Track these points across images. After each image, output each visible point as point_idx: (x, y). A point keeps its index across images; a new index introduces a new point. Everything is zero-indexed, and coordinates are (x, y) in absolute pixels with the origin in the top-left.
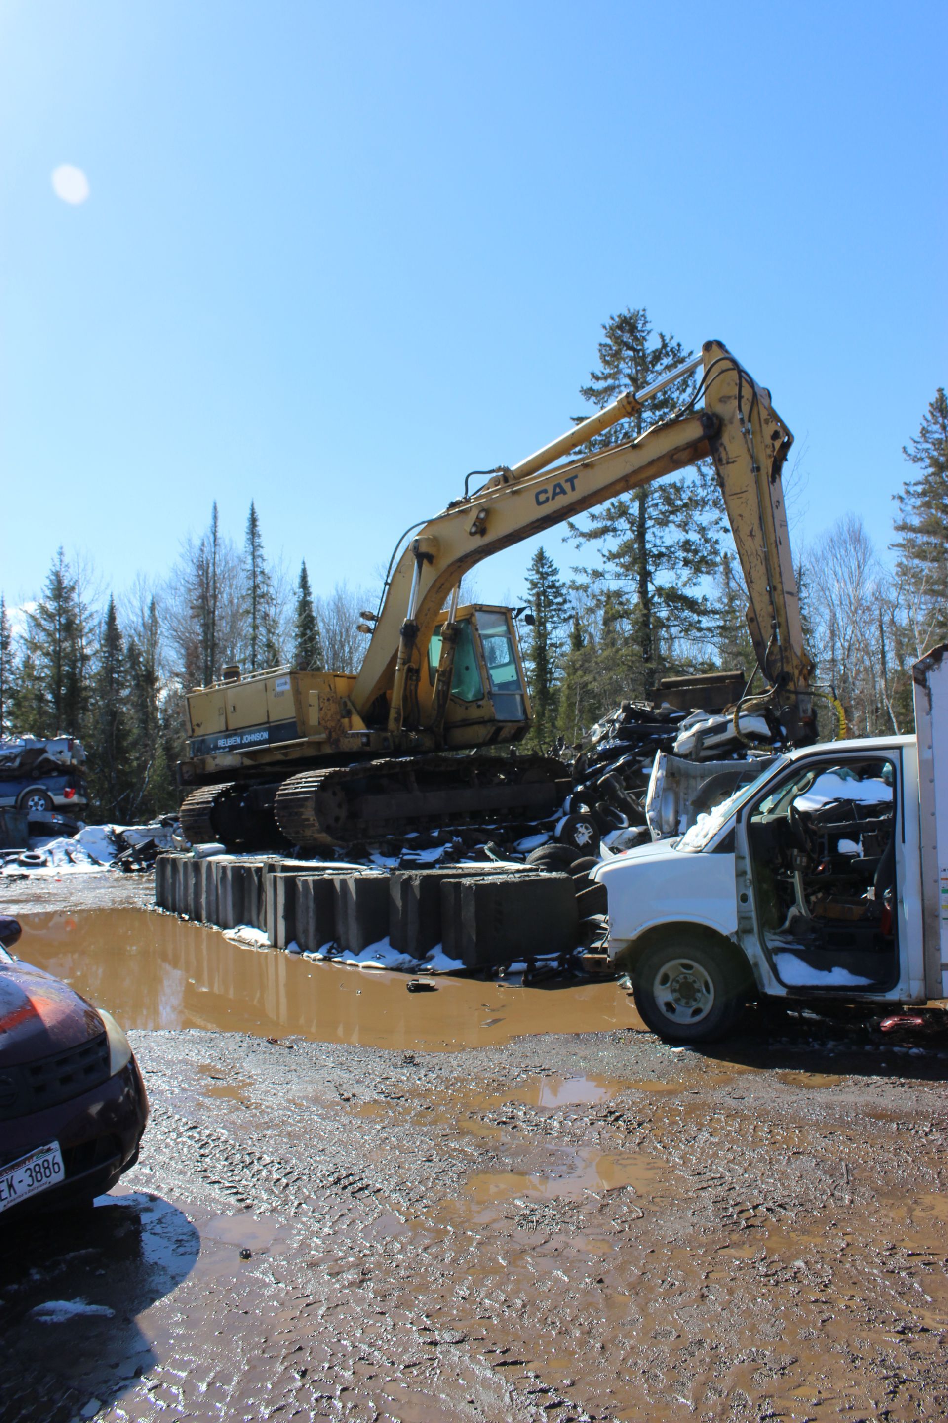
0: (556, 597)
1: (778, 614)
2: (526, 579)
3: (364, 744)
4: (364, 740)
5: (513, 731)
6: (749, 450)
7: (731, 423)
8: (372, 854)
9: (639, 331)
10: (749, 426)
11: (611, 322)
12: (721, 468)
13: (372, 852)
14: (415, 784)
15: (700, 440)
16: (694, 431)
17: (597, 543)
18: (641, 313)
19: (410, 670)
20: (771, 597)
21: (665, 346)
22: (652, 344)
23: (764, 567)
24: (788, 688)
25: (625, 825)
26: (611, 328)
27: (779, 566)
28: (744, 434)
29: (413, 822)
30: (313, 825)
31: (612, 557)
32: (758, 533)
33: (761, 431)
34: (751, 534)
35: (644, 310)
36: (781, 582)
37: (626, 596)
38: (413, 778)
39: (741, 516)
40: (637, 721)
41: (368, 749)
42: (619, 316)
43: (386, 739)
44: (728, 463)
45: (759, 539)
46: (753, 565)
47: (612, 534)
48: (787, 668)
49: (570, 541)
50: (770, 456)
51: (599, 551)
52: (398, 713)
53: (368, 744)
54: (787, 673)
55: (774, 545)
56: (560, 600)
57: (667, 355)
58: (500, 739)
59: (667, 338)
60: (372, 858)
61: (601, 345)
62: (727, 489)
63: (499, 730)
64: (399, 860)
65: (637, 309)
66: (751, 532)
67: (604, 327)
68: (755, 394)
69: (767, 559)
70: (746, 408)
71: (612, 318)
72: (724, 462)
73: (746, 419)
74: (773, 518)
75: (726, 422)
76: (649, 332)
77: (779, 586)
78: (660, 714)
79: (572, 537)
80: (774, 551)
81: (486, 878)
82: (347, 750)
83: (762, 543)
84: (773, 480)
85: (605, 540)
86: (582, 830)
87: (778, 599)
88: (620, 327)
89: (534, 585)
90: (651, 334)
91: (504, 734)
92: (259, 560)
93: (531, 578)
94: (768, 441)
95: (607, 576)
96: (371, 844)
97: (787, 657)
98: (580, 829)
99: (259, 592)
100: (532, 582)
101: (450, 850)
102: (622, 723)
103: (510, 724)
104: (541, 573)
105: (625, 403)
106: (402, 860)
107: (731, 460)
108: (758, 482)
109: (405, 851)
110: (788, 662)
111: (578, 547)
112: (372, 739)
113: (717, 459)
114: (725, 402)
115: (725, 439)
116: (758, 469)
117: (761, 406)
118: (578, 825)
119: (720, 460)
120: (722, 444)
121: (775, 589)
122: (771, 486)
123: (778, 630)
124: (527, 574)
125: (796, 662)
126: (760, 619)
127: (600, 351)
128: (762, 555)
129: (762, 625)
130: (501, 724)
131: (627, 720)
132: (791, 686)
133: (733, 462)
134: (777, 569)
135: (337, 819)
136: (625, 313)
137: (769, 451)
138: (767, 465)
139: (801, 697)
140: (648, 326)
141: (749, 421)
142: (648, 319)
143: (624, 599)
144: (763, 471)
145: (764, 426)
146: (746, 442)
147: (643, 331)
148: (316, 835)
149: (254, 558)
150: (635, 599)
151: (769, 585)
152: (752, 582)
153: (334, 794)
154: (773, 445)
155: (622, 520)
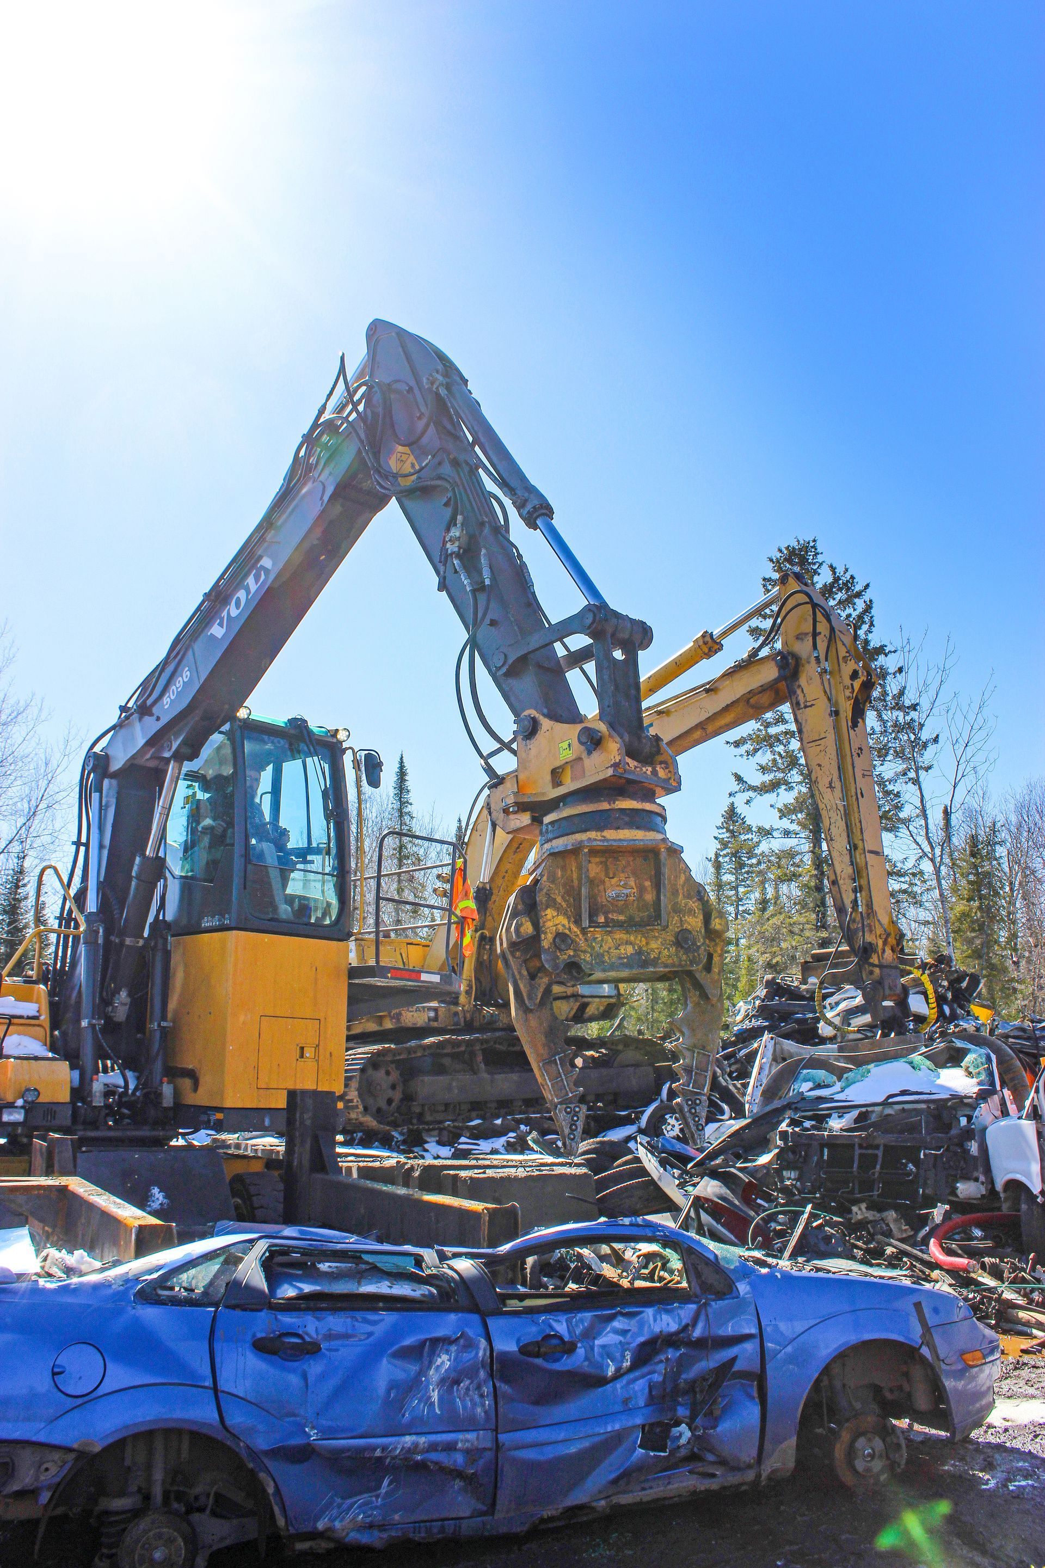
0: (749, 858)
1: (860, 876)
2: (715, 838)
3: (430, 1019)
4: (432, 1014)
5: (602, 1008)
6: (825, 692)
7: (809, 662)
8: (427, 1142)
9: (810, 564)
10: (826, 665)
11: (779, 555)
12: (798, 712)
13: (428, 1140)
14: (482, 1066)
15: (776, 681)
16: (770, 673)
17: (770, 798)
18: (812, 544)
19: (483, 937)
20: (851, 857)
21: (837, 579)
22: (823, 578)
23: (843, 823)
24: (871, 961)
25: (725, 1117)
26: (778, 561)
27: (860, 822)
28: (821, 674)
29: (477, 1107)
30: (357, 1107)
31: (784, 812)
32: (837, 784)
33: (840, 670)
34: (831, 786)
35: (814, 541)
36: (862, 840)
37: (799, 857)
38: (480, 1058)
39: (819, 765)
40: (781, 997)
41: (435, 1024)
42: (787, 548)
43: (456, 1014)
44: (806, 707)
45: (838, 793)
46: (832, 821)
47: (783, 787)
48: (869, 938)
49: (738, 795)
50: (849, 698)
51: (771, 806)
52: (470, 986)
53: (436, 1019)
54: (870, 944)
55: (854, 798)
56: (754, 861)
57: (840, 589)
58: (586, 1016)
59: (840, 571)
60: (426, 1146)
61: (764, 579)
62: (805, 736)
63: (584, 1006)
64: (453, 1150)
65: (807, 540)
66: (830, 783)
67: (771, 560)
68: (832, 630)
69: (847, 815)
70: (822, 644)
71: (780, 551)
72: (802, 706)
73: (822, 657)
74: (853, 767)
75: (803, 662)
76: (821, 564)
77: (860, 844)
78: (807, 991)
79: (740, 791)
80: (855, 803)
81: (487, 1171)
82: (410, 1025)
83: (841, 796)
84: (855, 725)
85: (778, 794)
86: (672, 1121)
87: (859, 859)
88: (789, 560)
89: (725, 845)
90: (823, 567)
91: (590, 1010)
92: (407, 818)
93: (721, 836)
94: (848, 682)
95: (775, 834)
96: (429, 1130)
97: (870, 926)
98: (669, 1121)
99: (405, 852)
100: (721, 841)
101: (512, 1140)
102: (763, 1000)
103: (597, 1000)
104: (732, 832)
105: (701, 643)
106: (456, 1149)
107: (808, 704)
108: (837, 727)
109: (463, 1139)
110: (871, 931)
111: (748, 802)
112: (440, 1013)
113: (794, 702)
114: (802, 639)
115: (803, 681)
116: (837, 713)
117: (839, 644)
118: (667, 1117)
119: (798, 703)
120: (799, 686)
121: (856, 847)
122: (851, 731)
123: (858, 895)
124: (716, 833)
125: (879, 931)
126: (841, 882)
127: (764, 586)
128: (842, 809)
129: (843, 888)
130: (586, 1000)
131: (770, 996)
132: (874, 959)
133: (811, 706)
134: (858, 824)
135: (390, 1101)
136: (794, 544)
137: (848, 693)
138: (846, 708)
139: (886, 971)
140: (820, 559)
141: (826, 660)
142: (819, 550)
143: (797, 860)
144: (842, 715)
145: (842, 665)
146: (823, 683)
147: (814, 564)
148: (362, 1119)
149: (401, 816)
150: (808, 859)
151: (849, 843)
152: (832, 840)
153: (388, 1073)
154: (852, 685)
155: (794, 772)
